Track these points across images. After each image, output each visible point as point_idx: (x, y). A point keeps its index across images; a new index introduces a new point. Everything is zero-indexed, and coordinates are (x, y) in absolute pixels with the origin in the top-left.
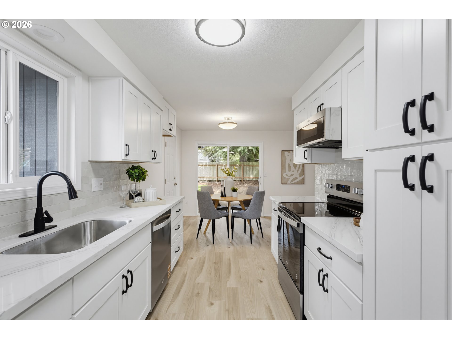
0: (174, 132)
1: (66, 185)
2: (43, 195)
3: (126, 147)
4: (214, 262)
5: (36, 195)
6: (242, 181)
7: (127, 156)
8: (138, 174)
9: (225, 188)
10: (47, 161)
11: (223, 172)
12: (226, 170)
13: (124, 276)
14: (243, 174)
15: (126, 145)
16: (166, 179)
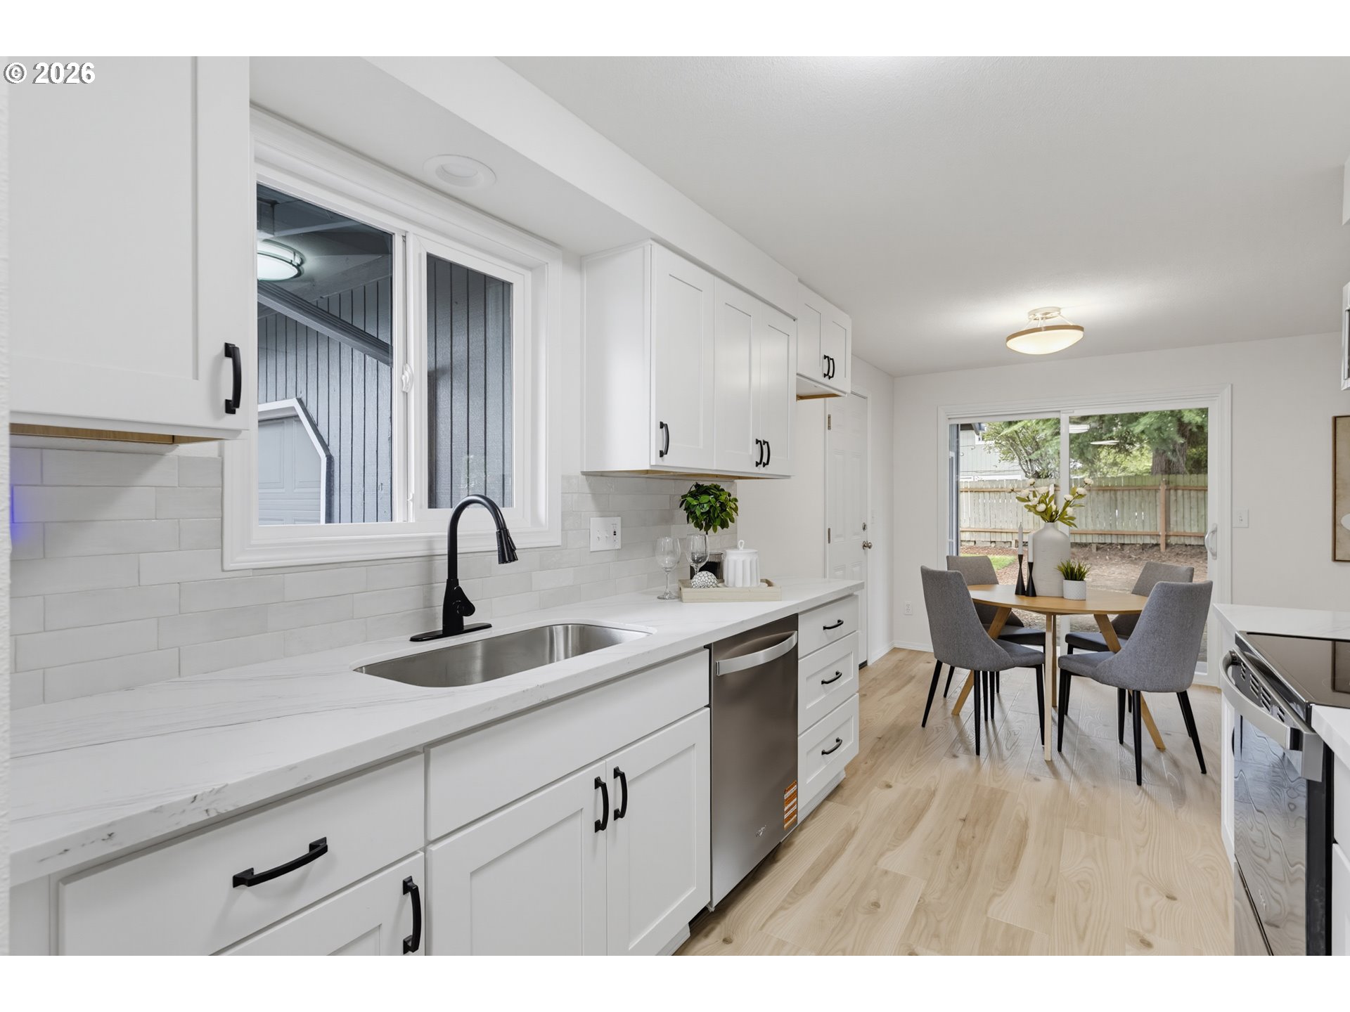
0: (842, 382)
1: (494, 529)
2: (458, 552)
3: (663, 432)
4: (963, 816)
5: (446, 551)
6: (1163, 547)
7: (665, 456)
8: (708, 509)
9: (1031, 565)
10: (503, 475)
11: (1026, 506)
12: (1035, 501)
13: (598, 783)
14: (1167, 522)
15: (662, 425)
16: (829, 529)
